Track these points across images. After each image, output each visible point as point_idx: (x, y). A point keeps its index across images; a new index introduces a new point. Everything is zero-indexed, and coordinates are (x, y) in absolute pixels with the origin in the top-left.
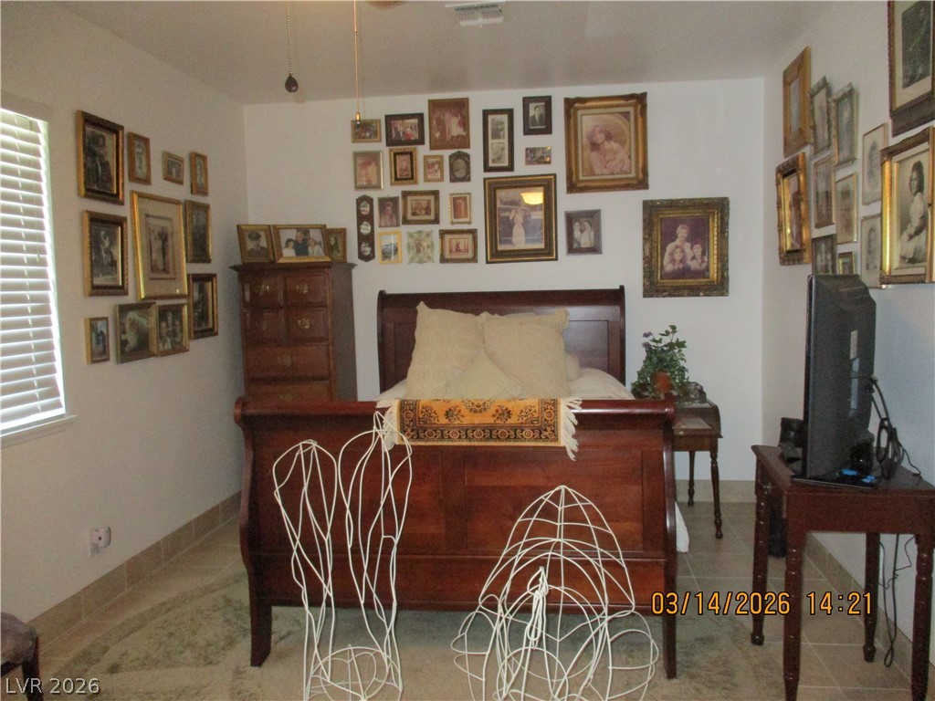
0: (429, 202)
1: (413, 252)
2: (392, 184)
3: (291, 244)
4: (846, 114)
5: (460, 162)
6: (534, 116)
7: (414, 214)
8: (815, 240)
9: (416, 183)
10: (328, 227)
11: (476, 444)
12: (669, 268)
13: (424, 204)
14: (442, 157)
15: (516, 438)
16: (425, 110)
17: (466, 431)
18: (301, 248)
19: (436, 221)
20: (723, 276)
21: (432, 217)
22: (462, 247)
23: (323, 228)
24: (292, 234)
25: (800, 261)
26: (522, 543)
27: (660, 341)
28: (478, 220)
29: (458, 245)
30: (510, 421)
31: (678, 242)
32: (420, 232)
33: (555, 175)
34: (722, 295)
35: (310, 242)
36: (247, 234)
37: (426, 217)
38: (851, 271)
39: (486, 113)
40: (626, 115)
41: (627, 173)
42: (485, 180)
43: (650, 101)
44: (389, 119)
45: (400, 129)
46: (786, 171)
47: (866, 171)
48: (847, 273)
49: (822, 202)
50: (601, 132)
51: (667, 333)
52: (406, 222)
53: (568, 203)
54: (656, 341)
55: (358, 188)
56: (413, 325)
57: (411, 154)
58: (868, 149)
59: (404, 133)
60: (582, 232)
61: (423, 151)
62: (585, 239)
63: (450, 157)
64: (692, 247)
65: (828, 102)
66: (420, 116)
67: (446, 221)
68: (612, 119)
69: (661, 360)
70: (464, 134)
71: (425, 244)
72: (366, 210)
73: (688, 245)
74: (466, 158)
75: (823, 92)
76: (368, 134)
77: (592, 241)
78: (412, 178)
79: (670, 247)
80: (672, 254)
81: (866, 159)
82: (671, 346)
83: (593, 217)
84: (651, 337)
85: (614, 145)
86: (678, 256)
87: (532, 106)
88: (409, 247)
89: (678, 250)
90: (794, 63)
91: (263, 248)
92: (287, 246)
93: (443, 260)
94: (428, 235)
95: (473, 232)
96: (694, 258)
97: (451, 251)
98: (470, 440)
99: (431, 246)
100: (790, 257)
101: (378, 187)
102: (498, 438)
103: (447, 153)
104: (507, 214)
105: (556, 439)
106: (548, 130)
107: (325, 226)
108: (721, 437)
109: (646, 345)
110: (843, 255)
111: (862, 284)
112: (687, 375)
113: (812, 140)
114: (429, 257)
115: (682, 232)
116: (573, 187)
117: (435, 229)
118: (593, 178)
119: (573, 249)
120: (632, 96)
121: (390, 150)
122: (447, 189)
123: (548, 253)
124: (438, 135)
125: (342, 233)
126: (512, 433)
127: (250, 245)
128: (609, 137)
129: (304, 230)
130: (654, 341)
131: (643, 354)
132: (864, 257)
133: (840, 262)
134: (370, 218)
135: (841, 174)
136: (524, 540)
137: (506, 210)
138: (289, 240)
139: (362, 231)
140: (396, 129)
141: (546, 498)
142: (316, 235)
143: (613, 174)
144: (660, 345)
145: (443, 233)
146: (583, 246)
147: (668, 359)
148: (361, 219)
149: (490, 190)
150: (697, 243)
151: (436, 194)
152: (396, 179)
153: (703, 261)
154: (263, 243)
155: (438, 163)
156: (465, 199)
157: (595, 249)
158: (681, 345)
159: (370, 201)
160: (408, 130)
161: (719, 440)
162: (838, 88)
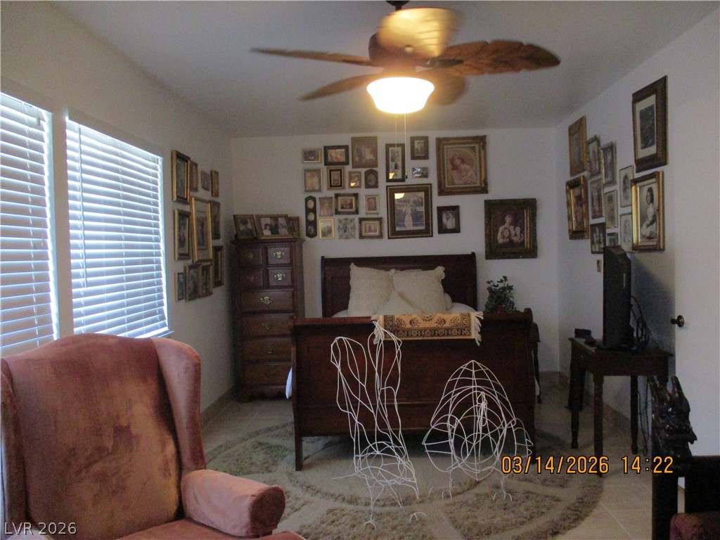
0: (352, 200)
1: (342, 232)
2: (328, 189)
3: (268, 227)
4: (609, 157)
5: (372, 177)
6: (417, 149)
7: (342, 208)
8: (592, 225)
9: (344, 188)
10: (289, 216)
11: (426, 338)
12: (500, 241)
13: (349, 202)
14: (360, 172)
15: (448, 335)
16: (349, 143)
17: (421, 331)
18: (274, 229)
19: (357, 212)
20: (533, 246)
21: (354, 209)
22: (372, 228)
23: (286, 217)
24: (268, 221)
25: (582, 237)
26: (453, 391)
27: (497, 286)
28: (383, 212)
29: (370, 227)
30: (445, 325)
31: (506, 226)
32: (346, 219)
33: (431, 184)
34: (533, 257)
35: (280, 226)
36: (239, 221)
37: (350, 210)
38: (615, 244)
39: (388, 146)
40: (473, 148)
41: (475, 183)
42: (387, 187)
43: (488, 140)
44: (326, 148)
45: (333, 154)
46: (572, 185)
47: (622, 189)
48: (612, 244)
49: (596, 203)
50: (458, 158)
51: (501, 281)
52: (337, 213)
53: (438, 201)
54: (495, 286)
55: (306, 191)
56: (348, 278)
57: (341, 170)
58: (622, 178)
59: (336, 157)
60: (448, 219)
61: (348, 168)
62: (450, 224)
63: (365, 173)
64: (514, 228)
65: (598, 150)
66: (346, 147)
67: (363, 213)
68: (464, 150)
69: (499, 297)
70: (374, 158)
71: (349, 227)
72: (311, 205)
73: (512, 227)
74: (375, 174)
75: (595, 143)
76: (312, 158)
77: (454, 225)
78: (341, 186)
79: (501, 229)
80: (502, 233)
81: (622, 183)
82: (504, 288)
83: (455, 210)
84: (492, 284)
85: (465, 166)
86: (506, 234)
87: (416, 142)
88: (339, 228)
89: (506, 230)
90: (576, 123)
91: (249, 230)
92: (266, 228)
93: (361, 237)
94: (352, 221)
95: (380, 220)
96: (516, 235)
97: (365, 232)
98: (423, 336)
99: (353, 228)
100: (576, 234)
101: (320, 190)
102: (439, 335)
103: (363, 170)
104: (401, 208)
105: (470, 335)
106: (426, 157)
107: (287, 215)
108: (540, 341)
109: (490, 289)
110: (610, 234)
111: (622, 250)
112: (515, 306)
113: (589, 168)
114: (352, 235)
115: (508, 219)
116: (442, 192)
117: (356, 217)
118: (454, 186)
119: (443, 230)
120: (477, 138)
121: (328, 168)
122: (364, 192)
123: (427, 233)
124: (357, 159)
125: (298, 219)
126: (446, 331)
127: (242, 228)
128: (463, 161)
129: (275, 218)
130: (494, 286)
131: (487, 294)
132: (622, 234)
133: (608, 238)
134: (314, 210)
135: (607, 190)
136: (454, 390)
137: (400, 206)
138: (266, 225)
139: (309, 218)
140: (331, 155)
141: (464, 367)
142: (281, 221)
143: (465, 184)
144: (497, 288)
145: (361, 220)
146: (448, 228)
147: (503, 296)
148: (308, 211)
149: (390, 193)
150: (516, 226)
151: (356, 195)
152: (331, 186)
153: (521, 237)
154: (250, 226)
155: (358, 176)
156: (375, 199)
157: (456, 230)
158: (510, 288)
159: (314, 199)
160: (339, 155)
161: (539, 343)
162: (604, 142)
